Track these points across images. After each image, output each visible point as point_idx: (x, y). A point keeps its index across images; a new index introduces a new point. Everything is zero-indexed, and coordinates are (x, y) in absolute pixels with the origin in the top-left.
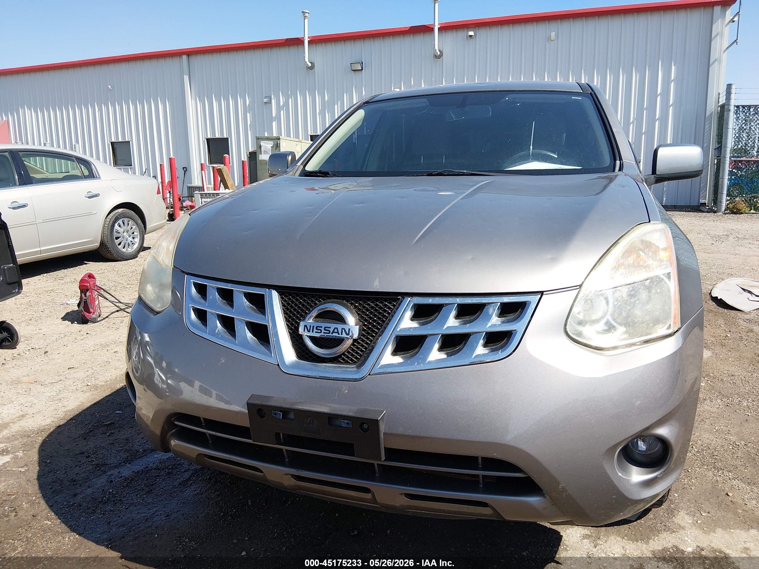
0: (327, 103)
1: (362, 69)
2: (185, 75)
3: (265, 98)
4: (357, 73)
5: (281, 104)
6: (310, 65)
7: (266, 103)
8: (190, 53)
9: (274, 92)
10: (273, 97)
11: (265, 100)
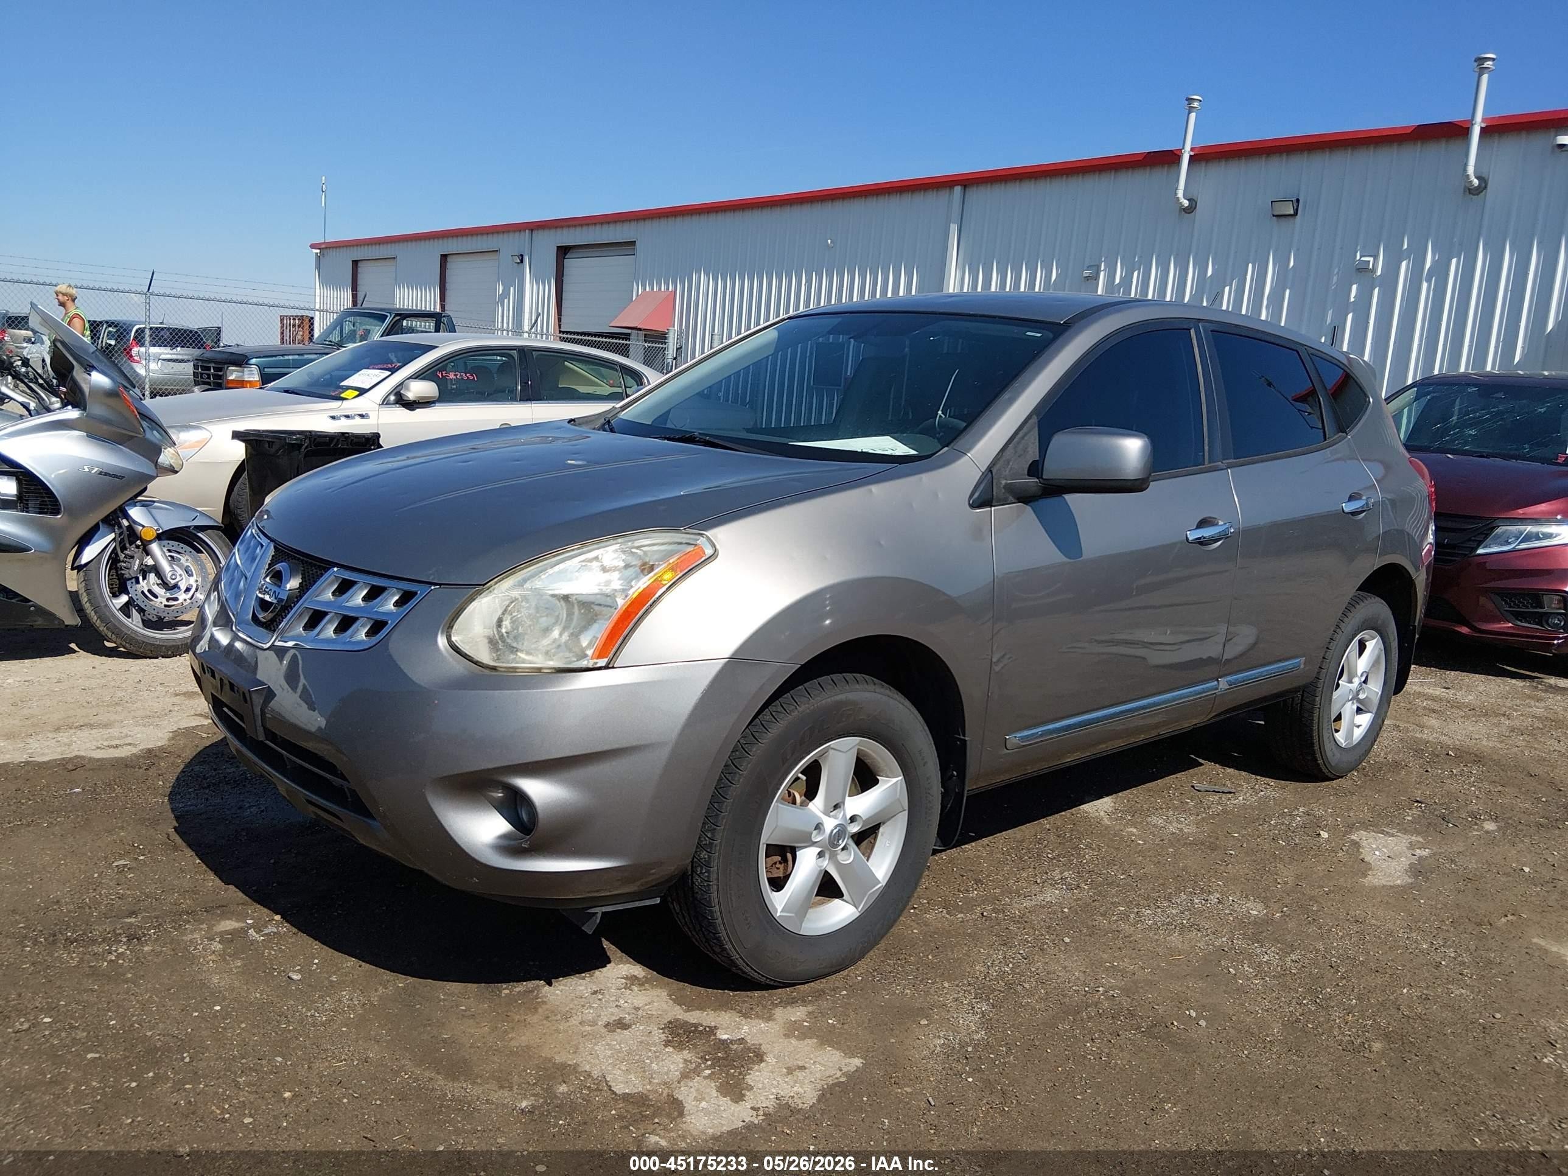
0: (1209, 281)
1: (1296, 214)
2: (954, 223)
3: (1088, 268)
4: (1283, 220)
5: (1117, 281)
6: (1186, 203)
7: (1087, 278)
8: (968, 182)
9: (1106, 258)
10: (1102, 268)
11: (1087, 273)
